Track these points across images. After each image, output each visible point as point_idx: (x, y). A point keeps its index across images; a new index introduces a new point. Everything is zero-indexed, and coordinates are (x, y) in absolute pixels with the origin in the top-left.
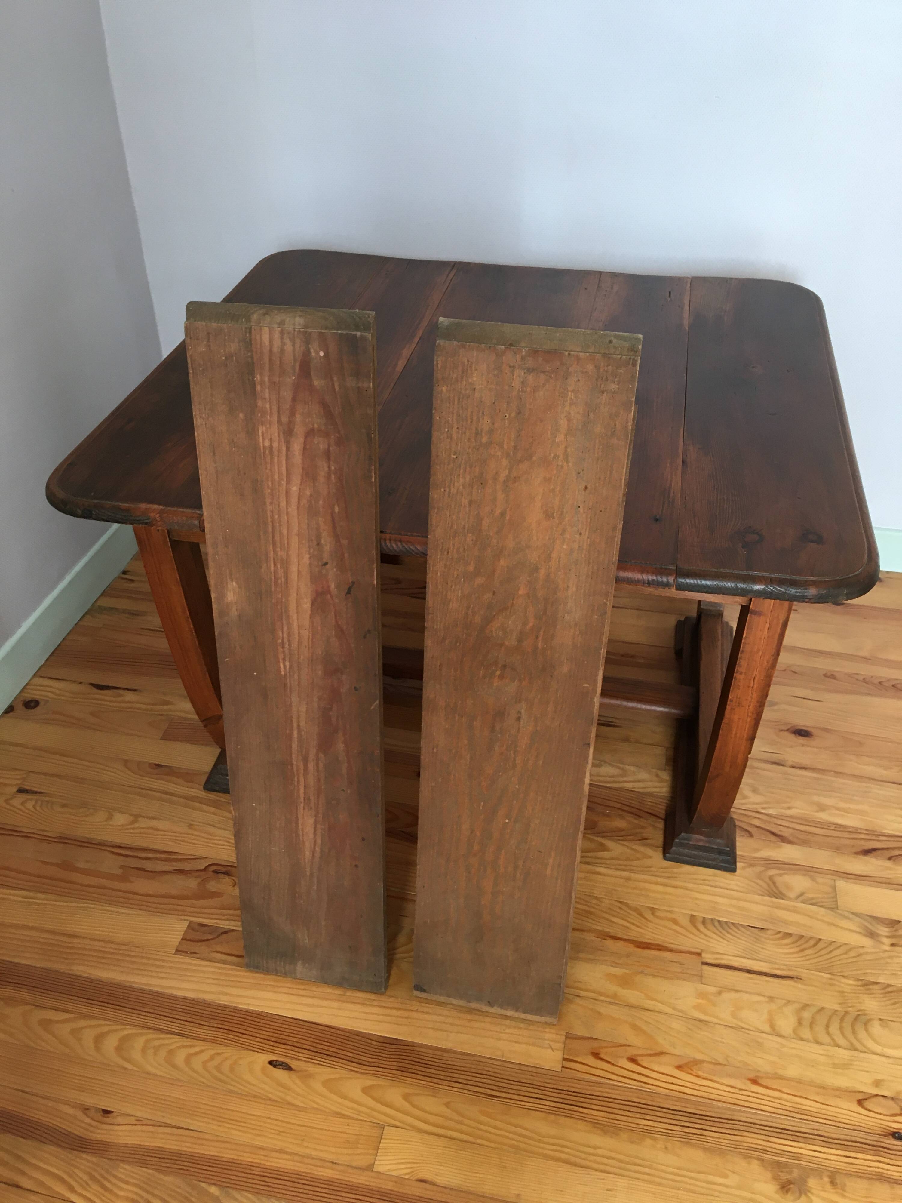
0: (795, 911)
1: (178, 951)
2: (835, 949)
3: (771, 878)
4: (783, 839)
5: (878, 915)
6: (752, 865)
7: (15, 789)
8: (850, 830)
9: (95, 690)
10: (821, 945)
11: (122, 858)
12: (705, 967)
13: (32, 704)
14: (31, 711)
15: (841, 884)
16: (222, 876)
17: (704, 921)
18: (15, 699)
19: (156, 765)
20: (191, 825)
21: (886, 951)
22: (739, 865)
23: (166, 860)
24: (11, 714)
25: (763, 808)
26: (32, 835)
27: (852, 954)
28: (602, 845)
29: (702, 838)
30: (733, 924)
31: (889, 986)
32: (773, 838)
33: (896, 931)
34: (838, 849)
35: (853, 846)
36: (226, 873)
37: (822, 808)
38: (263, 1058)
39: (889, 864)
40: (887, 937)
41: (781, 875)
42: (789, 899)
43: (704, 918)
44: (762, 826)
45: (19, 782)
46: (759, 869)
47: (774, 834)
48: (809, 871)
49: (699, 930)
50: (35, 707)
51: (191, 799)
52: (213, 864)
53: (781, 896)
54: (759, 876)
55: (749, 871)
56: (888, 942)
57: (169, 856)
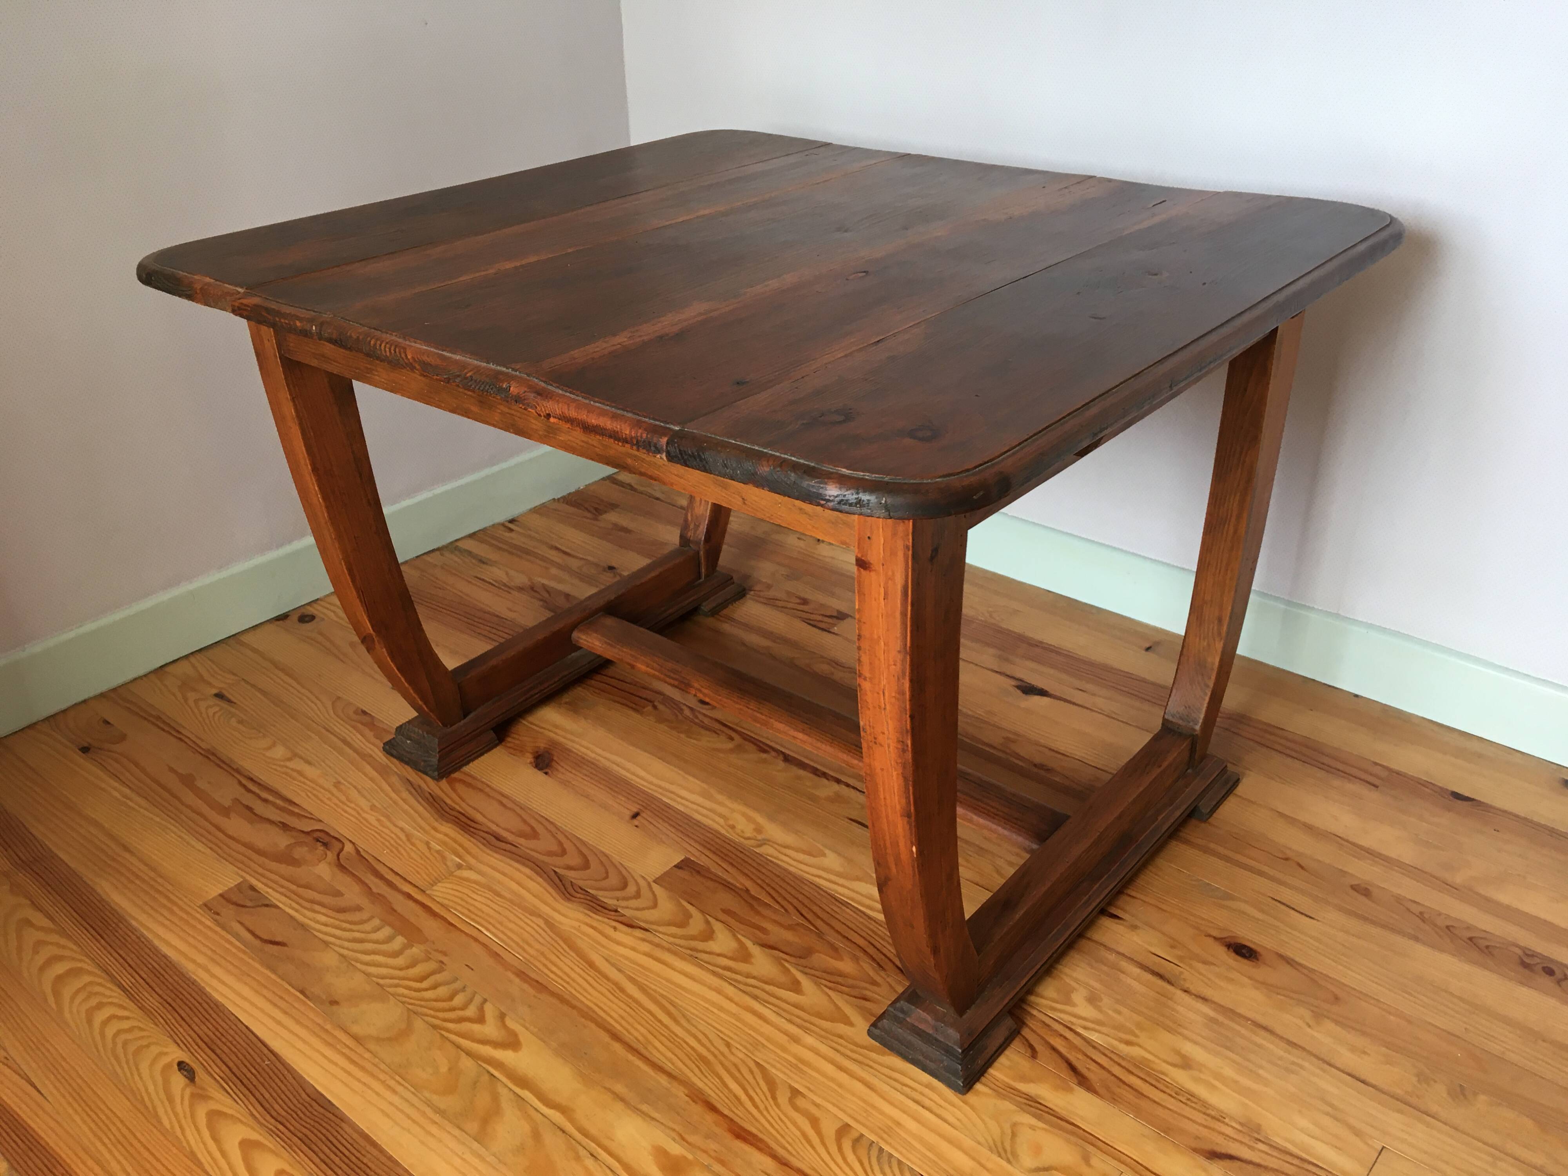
1: (206, 906)
3: (1014, 1125)
4: (1083, 1082)
6: (1001, 1097)
7: (215, 691)
8: (1213, 1113)
11: (243, 791)
13: (307, 619)
14: (299, 625)
16: (319, 845)
17: (858, 1140)
18: (296, 609)
19: (362, 711)
20: (339, 782)
22: (980, 1087)
23: (281, 809)
24: (277, 622)
25: (1085, 1028)
26: (186, 740)
28: (797, 982)
29: (929, 1018)
30: (899, 1161)
34: (1166, 1131)
35: (1197, 1138)
36: (325, 845)
38: (178, 1054)
41: (1036, 1129)
42: (1019, 1166)
43: (862, 1135)
44: (1064, 1051)
45: (222, 685)
46: (1007, 1106)
47: (1073, 1068)
48: (1089, 1142)
49: (840, 1149)
50: (307, 622)
51: (364, 756)
52: (321, 831)
53: (1011, 1157)
54: (999, 1115)
55: (987, 1102)
57: (288, 806)
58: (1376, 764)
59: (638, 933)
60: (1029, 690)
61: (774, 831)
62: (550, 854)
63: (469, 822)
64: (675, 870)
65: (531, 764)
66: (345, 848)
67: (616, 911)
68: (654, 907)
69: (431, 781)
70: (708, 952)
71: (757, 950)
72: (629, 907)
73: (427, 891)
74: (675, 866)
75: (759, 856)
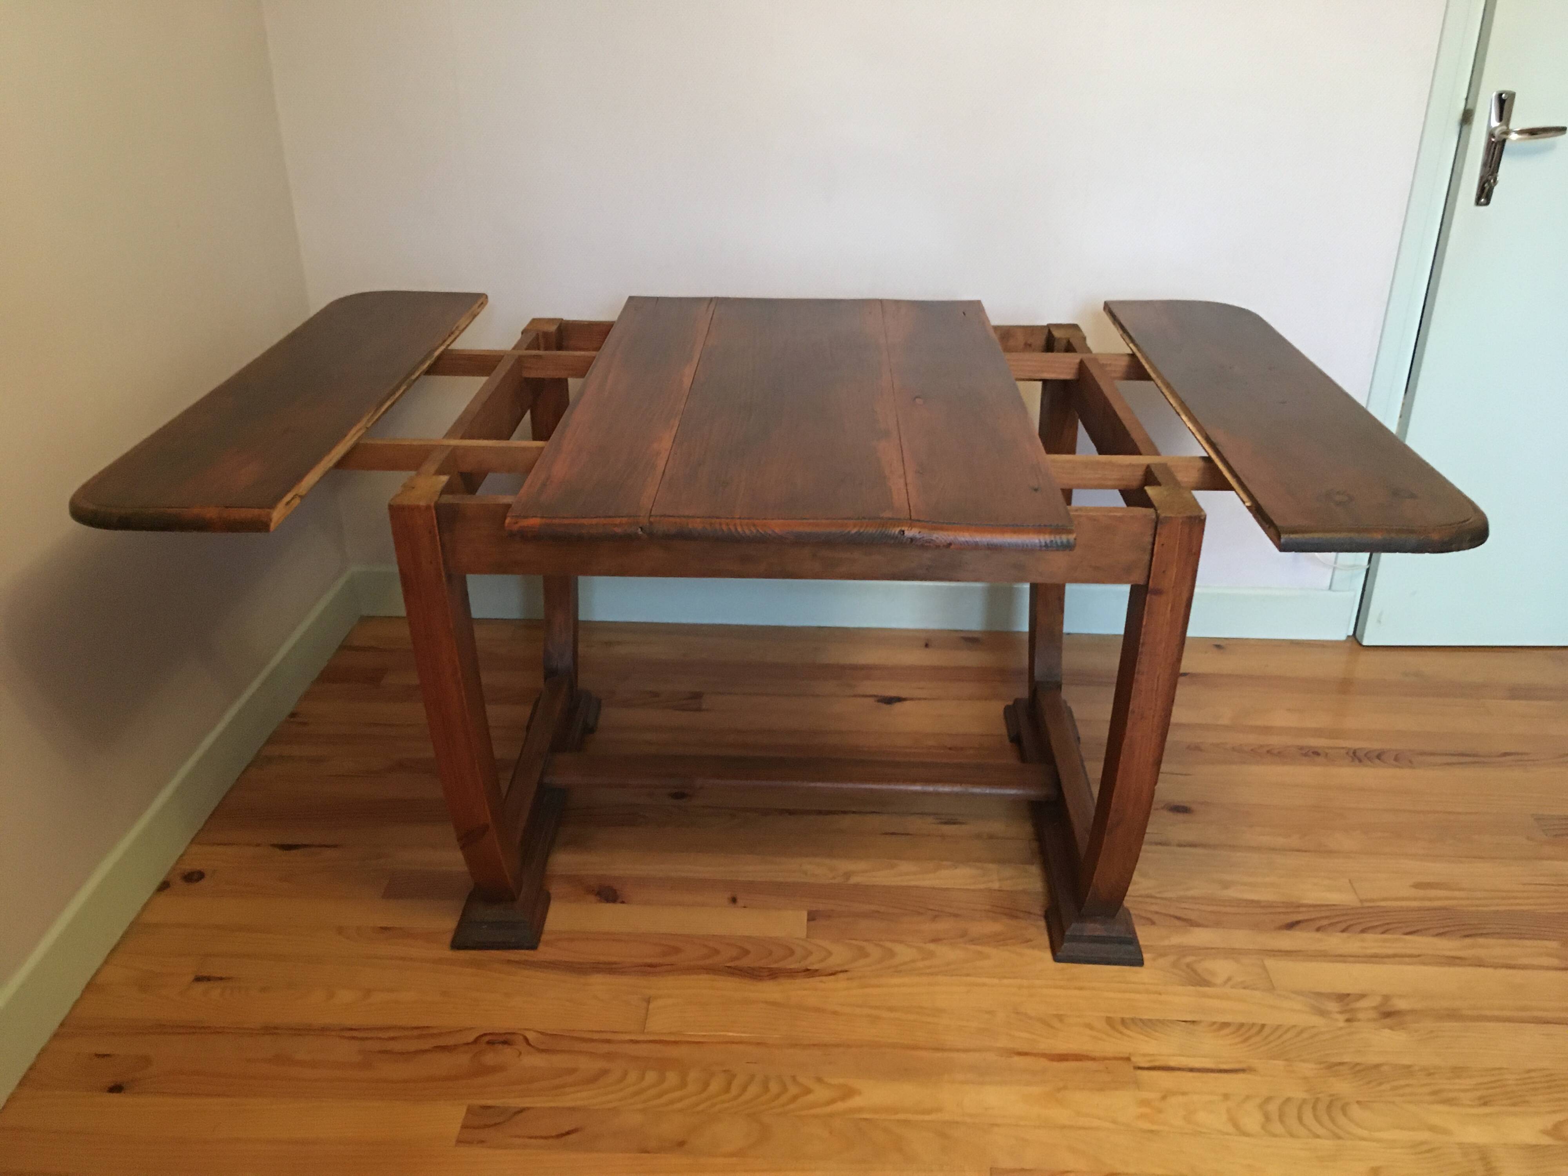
0: (1225, 998)
1: (460, 1142)
2: (1287, 1032)
3: (1188, 965)
4: (1191, 923)
5: (1323, 990)
6: (1162, 955)
7: (191, 977)
8: (1265, 904)
9: (280, 852)
10: (1267, 1031)
11: (358, 1042)
12: (1139, 1072)
13: (195, 877)
14: (194, 885)
15: (1270, 963)
16: (499, 1047)
17: (1123, 1021)
18: (170, 872)
19: (381, 928)
20: (445, 992)
21: (1341, 1028)
22: (1146, 956)
23: (420, 1037)
24: (166, 892)
25: (1160, 892)
27: (1305, 1035)
30: (1158, 1020)
31: (1357, 1064)
32: (1178, 923)
33: (1348, 1004)
34: (1257, 927)
35: (1273, 921)
36: (505, 1042)
37: (1226, 885)
39: (1318, 935)
40: (1340, 1013)
41: (1200, 961)
42: (1216, 986)
43: (1123, 1019)
44: (1164, 911)
45: (194, 969)
46: (1172, 958)
47: (1178, 918)
48: (1231, 953)
49: (1121, 1033)
50: (197, 881)
51: (438, 961)
52: (485, 1035)
53: (1206, 983)
54: (1175, 965)
55: (1161, 961)
56: (1341, 1018)
57: (423, 1032)
59: (841, 975)
60: (890, 701)
61: (844, 865)
62: (706, 957)
64: (812, 923)
65: (600, 901)
66: (528, 1037)
67: (808, 970)
68: (830, 954)
69: (532, 952)
70: (905, 963)
71: (932, 947)
72: (813, 963)
73: (645, 1031)
74: (808, 920)
75: (856, 886)
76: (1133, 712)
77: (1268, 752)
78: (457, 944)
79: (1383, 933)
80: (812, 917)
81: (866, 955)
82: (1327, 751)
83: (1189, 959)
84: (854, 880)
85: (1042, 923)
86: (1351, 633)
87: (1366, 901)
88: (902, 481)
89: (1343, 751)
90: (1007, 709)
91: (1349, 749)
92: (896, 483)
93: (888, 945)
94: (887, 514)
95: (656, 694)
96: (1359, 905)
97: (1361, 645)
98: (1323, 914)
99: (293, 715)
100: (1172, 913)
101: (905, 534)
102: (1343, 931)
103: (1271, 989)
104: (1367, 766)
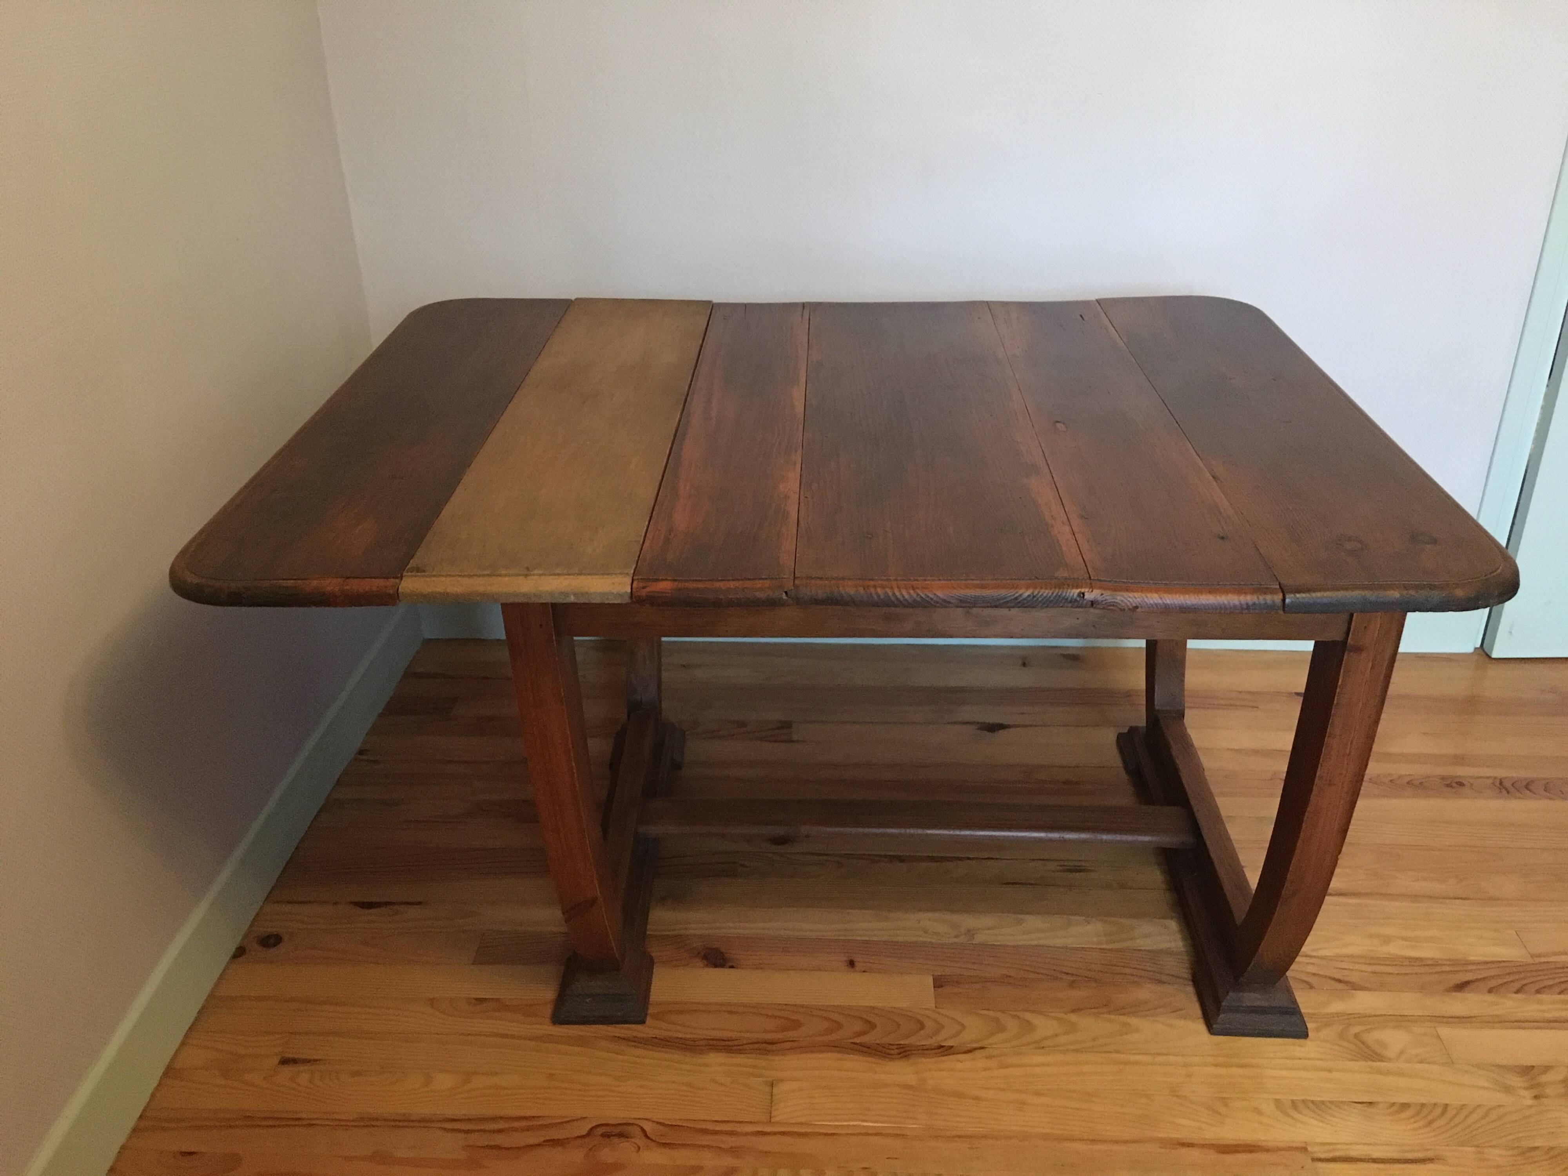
0: (1400, 1074)
2: (1471, 1113)
3: (1356, 1036)
4: (1355, 986)
5: (1502, 1062)
6: (1327, 1024)
7: (276, 1060)
8: (1430, 962)
9: (359, 911)
10: (1451, 1113)
11: (461, 1135)
12: (1318, 1164)
13: (272, 941)
14: (273, 951)
15: (1445, 1031)
16: (616, 1140)
17: (1294, 1104)
18: (246, 936)
19: (477, 999)
20: (551, 1075)
21: (1531, 1107)
22: (1310, 1026)
23: (528, 1129)
24: (242, 959)
25: (1314, 950)
26: (317, 1122)
27: (1493, 1116)
28: (1125, 1024)
30: (1330, 1102)
31: (1551, 1149)
32: (1339, 986)
33: (1533, 1079)
34: (1423, 988)
35: (1440, 982)
36: (621, 1135)
37: (1387, 940)
39: (1490, 998)
40: (1526, 1088)
41: (1368, 1031)
42: (1389, 1060)
43: (1292, 1100)
44: (1321, 973)
45: (280, 1049)
46: (1337, 1028)
47: (1342, 982)
48: (1401, 1021)
49: (1292, 1118)
50: (275, 945)
51: (540, 1039)
52: (598, 1126)
53: (1381, 1058)
54: (1342, 1036)
55: (1326, 1033)
56: (1528, 1094)
57: (530, 1123)
58: (1240, 692)
59: (978, 1053)
60: (993, 728)
61: (969, 921)
62: (829, 1031)
63: (730, 1043)
64: (940, 990)
65: (707, 966)
66: (645, 1128)
67: (943, 1047)
68: (964, 1027)
69: (639, 1027)
70: (1047, 1038)
71: (1073, 1017)
72: (944, 1038)
73: (773, 1120)
74: (934, 987)
75: (984, 946)
76: (1321, 777)
77: (1408, 783)
78: (558, 1019)
79: (1560, 993)
80: (939, 983)
81: (1002, 1029)
82: (1472, 781)
83: (1357, 1029)
84: (979, 938)
85: (1190, 989)
86: (1478, 645)
87: (1539, 956)
88: (1067, 528)
89: (1490, 781)
90: (1120, 736)
91: (1495, 778)
92: (1062, 532)
93: (1028, 1016)
94: (1062, 573)
95: (742, 724)
96: (1530, 961)
97: (1489, 657)
98: (1492, 973)
99: (361, 752)
100: (1332, 975)
101: (1085, 597)
102: (1517, 992)
103: (1450, 1063)
104: (1516, 798)
